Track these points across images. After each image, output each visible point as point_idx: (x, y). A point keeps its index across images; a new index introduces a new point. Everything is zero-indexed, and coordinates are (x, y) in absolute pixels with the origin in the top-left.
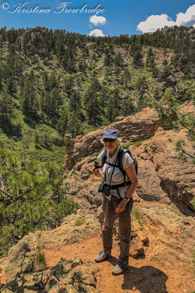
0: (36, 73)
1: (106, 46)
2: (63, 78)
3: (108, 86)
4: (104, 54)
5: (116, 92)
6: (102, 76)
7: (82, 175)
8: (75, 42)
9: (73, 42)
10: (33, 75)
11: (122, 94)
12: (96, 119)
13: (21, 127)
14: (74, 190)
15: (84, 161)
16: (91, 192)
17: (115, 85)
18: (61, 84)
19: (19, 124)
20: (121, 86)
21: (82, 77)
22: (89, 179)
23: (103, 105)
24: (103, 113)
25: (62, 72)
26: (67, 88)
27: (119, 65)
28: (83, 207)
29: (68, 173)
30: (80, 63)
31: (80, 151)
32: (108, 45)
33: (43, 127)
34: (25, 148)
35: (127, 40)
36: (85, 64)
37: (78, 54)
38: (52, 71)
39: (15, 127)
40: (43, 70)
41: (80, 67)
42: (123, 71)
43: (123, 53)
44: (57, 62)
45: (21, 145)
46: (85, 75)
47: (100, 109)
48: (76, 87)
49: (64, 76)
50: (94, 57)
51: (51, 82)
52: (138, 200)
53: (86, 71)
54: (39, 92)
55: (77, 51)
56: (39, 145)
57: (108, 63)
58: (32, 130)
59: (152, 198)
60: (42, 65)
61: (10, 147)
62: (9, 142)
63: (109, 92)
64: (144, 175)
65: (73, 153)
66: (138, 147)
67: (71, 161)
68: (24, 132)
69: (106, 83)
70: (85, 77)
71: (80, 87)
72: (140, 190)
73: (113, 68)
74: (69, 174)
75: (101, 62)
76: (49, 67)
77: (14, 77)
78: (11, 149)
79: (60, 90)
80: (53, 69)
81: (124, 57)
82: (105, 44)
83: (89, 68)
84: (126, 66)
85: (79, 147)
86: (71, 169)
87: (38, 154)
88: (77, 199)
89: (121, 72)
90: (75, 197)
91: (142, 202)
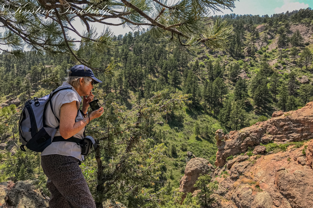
0: (201, 63)
1: (281, 26)
2: (229, 65)
3: (282, 70)
4: (278, 35)
5: (293, 76)
6: (274, 59)
7: (231, 175)
8: (243, 26)
9: (241, 26)
10: (198, 65)
11: (300, 78)
12: (265, 108)
13: (183, 118)
14: (222, 190)
15: (235, 159)
16: (238, 195)
17: (291, 68)
18: (226, 72)
19: (181, 115)
20: (299, 69)
21: (251, 63)
22: (238, 180)
23: (275, 92)
24: (275, 100)
25: (228, 59)
26: (232, 76)
27: (297, 45)
29: (219, 171)
30: (248, 48)
31: (232, 148)
32: (283, 24)
33: (205, 117)
34: (185, 139)
35: (309, 15)
36: (255, 48)
37: (246, 39)
38: (217, 59)
39: (177, 117)
40: (208, 59)
41: (249, 52)
42: (302, 51)
43: (303, 30)
44: (223, 49)
45: (182, 136)
46: (254, 59)
47: (271, 97)
48: (242, 74)
49: (230, 63)
50: (266, 40)
51: (215, 71)
53: (256, 55)
54: (203, 82)
55: (245, 35)
56: (199, 136)
57: (282, 44)
58: (193, 121)
60: (207, 54)
61: (171, 138)
62: (171, 133)
63: (284, 77)
64: (299, 184)
65: (224, 150)
66: (297, 149)
67: (223, 158)
68: (186, 123)
69: (280, 67)
70: (254, 62)
71: (248, 73)
72: (294, 201)
73: (289, 49)
74: (220, 173)
75: (275, 43)
76: (215, 55)
77: (180, 69)
79: (225, 78)
80: (219, 57)
81: (304, 35)
82: (280, 23)
83: (259, 52)
84: (307, 44)
85: (231, 144)
86: (222, 167)
87: (197, 146)
88: (225, 200)
89: (300, 52)
90: (223, 197)
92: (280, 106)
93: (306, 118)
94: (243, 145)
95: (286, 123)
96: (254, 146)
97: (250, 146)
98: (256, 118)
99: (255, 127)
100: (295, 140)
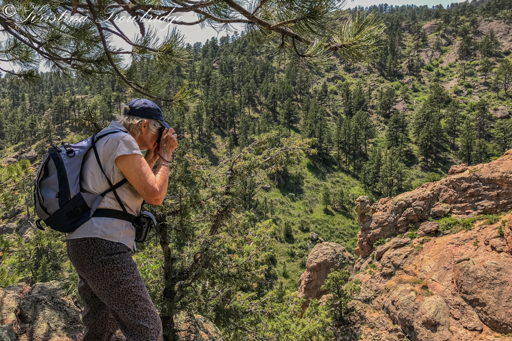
0: (332, 87)
1: (464, 23)
2: (378, 91)
3: (465, 96)
4: (459, 38)
5: (483, 107)
6: (453, 79)
7: (381, 270)
8: (400, 25)
9: (397, 25)
10: (326, 91)
11: (496, 110)
12: (438, 159)
13: (303, 178)
14: (367, 295)
15: (389, 244)
16: (393, 302)
17: (481, 94)
18: (373, 102)
19: (299, 173)
20: (493, 94)
21: (414, 86)
22: (394, 278)
23: (453, 133)
24: (454, 147)
25: (376, 81)
26: (383, 108)
27: (490, 55)
28: (380, 326)
29: (362, 263)
30: (409, 61)
31: (383, 226)
32: (468, 19)
33: (339, 177)
34: (306, 212)
35: (510, 4)
36: (420, 61)
37: (406, 46)
38: (358, 80)
39: (293, 178)
40: (343, 80)
41: (410, 67)
42: (498, 65)
43: (500, 29)
44: (366, 64)
45: (302, 208)
46: (419, 80)
47: (447, 142)
48: (400, 105)
49: (378, 86)
50: (438, 47)
51: (355, 100)
52: (479, 329)
53: (422, 73)
54: (334, 118)
55: (404, 40)
56: (329, 208)
57: (466, 53)
58: (319, 183)
59: (507, 327)
60: (341, 72)
61: (284, 211)
62: (283, 202)
63: (469, 108)
64: (493, 282)
65: (371, 229)
66: (490, 226)
67: (368, 243)
68: (307, 186)
69: (461, 91)
70: (418, 85)
71: (409, 103)
72: (484, 310)
73: (477, 62)
74: (364, 266)
75: (453, 52)
76: (354, 74)
77: (297, 98)
78: (286, 213)
79: (372, 112)
80: (361, 77)
81: (501, 38)
82: (462, 18)
83: (427, 67)
84: (508, 53)
85: (381, 220)
86: (367, 256)
87: (326, 224)
88: (371, 311)
89: (496, 66)
90: (369, 306)
91: (487, 333)
92: (461, 156)
93: (504, 175)
94: (400, 221)
95: (472, 184)
96: (419, 222)
97: (412, 222)
98: (423, 177)
99: (421, 191)
100: (486, 212)
